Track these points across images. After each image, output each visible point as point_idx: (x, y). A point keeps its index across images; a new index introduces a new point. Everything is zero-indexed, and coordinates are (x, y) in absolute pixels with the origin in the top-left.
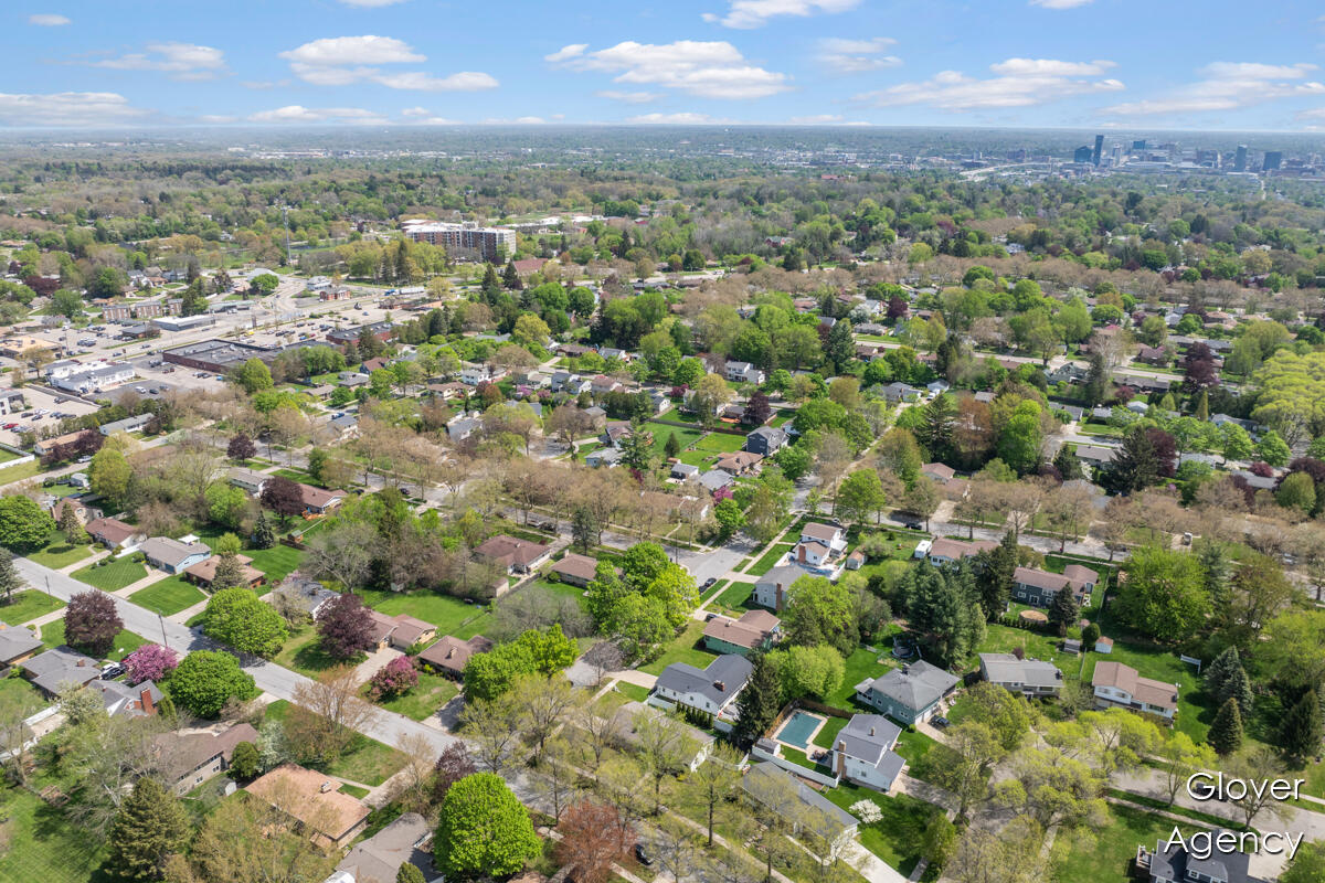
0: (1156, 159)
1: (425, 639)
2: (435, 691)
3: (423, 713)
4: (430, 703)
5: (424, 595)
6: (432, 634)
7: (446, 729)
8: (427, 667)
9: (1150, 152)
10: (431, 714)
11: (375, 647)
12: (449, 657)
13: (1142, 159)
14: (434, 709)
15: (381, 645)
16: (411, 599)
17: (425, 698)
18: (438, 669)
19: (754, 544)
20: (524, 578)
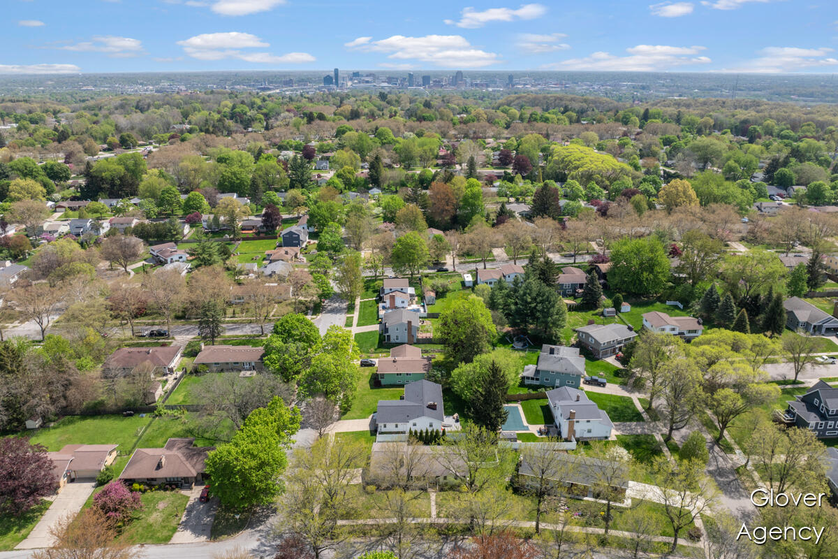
0: (367, 82)
1: (109, 460)
2: (161, 506)
3: (165, 533)
4: (166, 519)
5: (71, 422)
6: (114, 454)
7: (203, 538)
8: (136, 486)
9: (363, 78)
10: (175, 530)
11: (53, 489)
12: (159, 466)
13: (359, 82)
14: (174, 523)
15: (62, 483)
16: (58, 431)
17: (155, 517)
18: (150, 483)
19: (344, 305)
20: (171, 378)
